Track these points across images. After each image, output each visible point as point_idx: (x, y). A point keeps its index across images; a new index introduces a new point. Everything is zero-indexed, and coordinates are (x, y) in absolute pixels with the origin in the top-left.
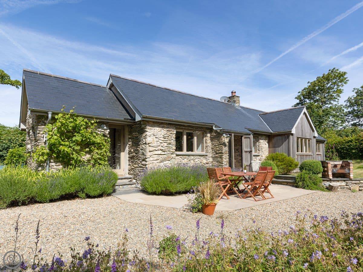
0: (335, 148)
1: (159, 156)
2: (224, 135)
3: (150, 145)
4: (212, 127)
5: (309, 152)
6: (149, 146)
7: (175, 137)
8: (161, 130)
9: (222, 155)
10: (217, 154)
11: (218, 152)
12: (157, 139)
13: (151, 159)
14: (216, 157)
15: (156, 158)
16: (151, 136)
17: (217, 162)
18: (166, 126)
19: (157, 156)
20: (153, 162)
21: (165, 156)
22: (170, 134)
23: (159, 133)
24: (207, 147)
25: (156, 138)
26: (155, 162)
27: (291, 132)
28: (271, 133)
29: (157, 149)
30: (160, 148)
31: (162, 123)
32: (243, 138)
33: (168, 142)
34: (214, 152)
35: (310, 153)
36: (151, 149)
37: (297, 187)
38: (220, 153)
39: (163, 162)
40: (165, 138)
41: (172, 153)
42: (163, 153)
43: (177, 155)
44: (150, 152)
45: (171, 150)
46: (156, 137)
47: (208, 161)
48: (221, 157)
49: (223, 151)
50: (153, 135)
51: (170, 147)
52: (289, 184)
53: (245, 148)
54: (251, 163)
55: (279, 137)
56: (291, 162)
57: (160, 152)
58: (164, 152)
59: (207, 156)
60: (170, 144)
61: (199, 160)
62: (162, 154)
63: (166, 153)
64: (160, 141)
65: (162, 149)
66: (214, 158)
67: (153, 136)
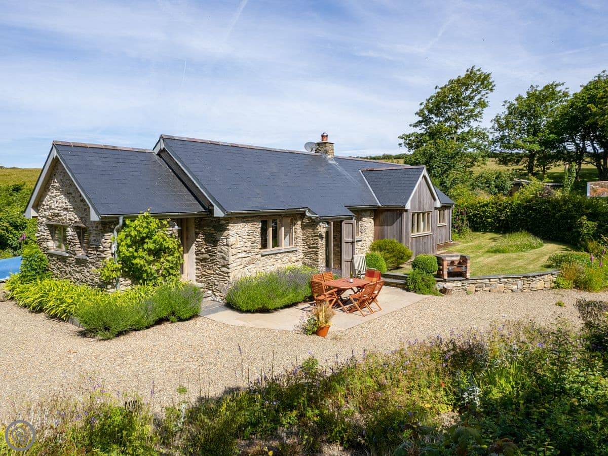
0: (466, 214)
1: (242, 259)
2: (321, 224)
3: (232, 247)
4: (305, 211)
5: (428, 230)
6: (232, 248)
7: (260, 231)
8: (245, 225)
9: (318, 250)
10: (310, 248)
11: (311, 245)
12: (241, 238)
13: (235, 264)
14: (310, 253)
15: (239, 263)
16: (234, 235)
17: (310, 259)
18: (250, 220)
19: (240, 259)
20: (235, 268)
21: (249, 258)
22: (254, 229)
23: (243, 229)
24: (297, 238)
25: (239, 237)
26: (238, 267)
27: (405, 207)
28: (379, 207)
29: (240, 251)
30: (244, 249)
31: (246, 217)
32: (343, 223)
33: (253, 239)
34: (305, 244)
35: (429, 232)
36: (234, 251)
38: (314, 247)
39: (247, 267)
40: (249, 236)
41: (256, 253)
42: (247, 255)
43: (262, 256)
44: (232, 255)
45: (256, 250)
47: (298, 257)
48: (316, 253)
49: (319, 245)
50: (237, 233)
51: (254, 246)
52: (398, 285)
53: (346, 237)
54: (353, 259)
55: (388, 214)
57: (244, 254)
58: (248, 253)
59: (296, 251)
60: (254, 242)
61: (287, 257)
62: (246, 256)
63: (250, 254)
64: (244, 240)
65: (246, 250)
66: (305, 253)
67: (237, 235)
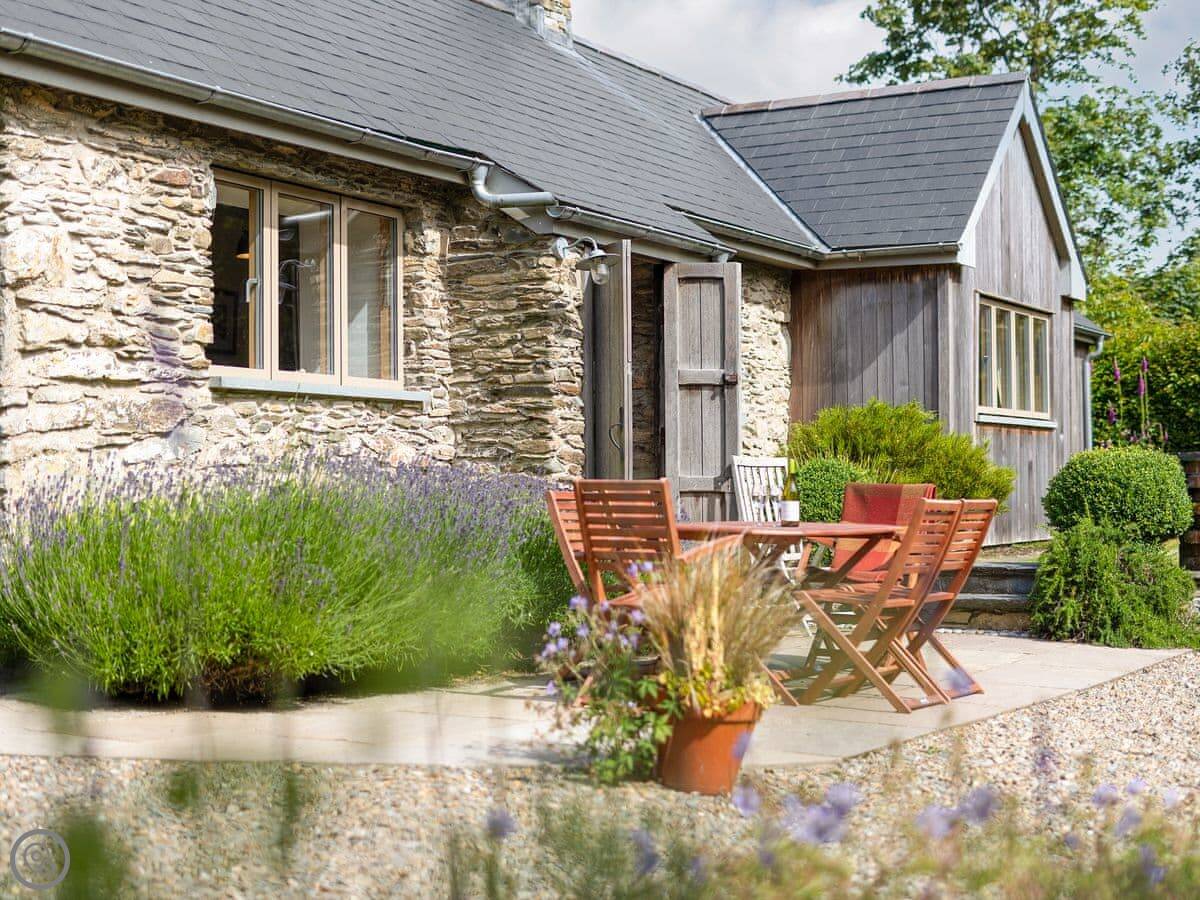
0: (1151, 391)
1: (89, 390)
2: (562, 243)
3: (25, 293)
4: (468, 175)
6: (22, 303)
7: (208, 239)
8: (115, 173)
9: (544, 401)
10: (497, 394)
11: (506, 379)
12: (82, 249)
13: (39, 415)
14: (489, 422)
15: (67, 415)
16: (38, 217)
17: (494, 459)
18: (148, 142)
19: (77, 390)
21: (134, 395)
22: (173, 215)
23: (99, 195)
24: (419, 338)
25: (75, 235)
26: (63, 440)
27: (954, 252)
28: (816, 259)
29: (77, 333)
30: (102, 322)
31: (121, 116)
32: (670, 278)
33: (163, 277)
34: (469, 378)
35: (1044, 418)
36: (42, 329)
37: (1046, 632)
38: (526, 390)
39: (122, 446)
40: (140, 246)
41: (182, 372)
42: (123, 371)
43: (223, 394)
44: (24, 353)
45: (182, 350)
46: (74, 227)
47: (430, 449)
48: (535, 421)
49: (554, 373)
50: (57, 210)
51: (171, 322)
52: (982, 618)
53: (688, 359)
54: (727, 473)
55: (869, 293)
56: (967, 471)
57: (100, 362)
58: (130, 358)
59: (416, 406)
60: (172, 294)
61: (366, 437)
62: (114, 375)
63: (140, 370)
64: (105, 267)
65: (116, 336)
66: (466, 429)
67: (56, 218)
